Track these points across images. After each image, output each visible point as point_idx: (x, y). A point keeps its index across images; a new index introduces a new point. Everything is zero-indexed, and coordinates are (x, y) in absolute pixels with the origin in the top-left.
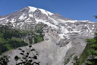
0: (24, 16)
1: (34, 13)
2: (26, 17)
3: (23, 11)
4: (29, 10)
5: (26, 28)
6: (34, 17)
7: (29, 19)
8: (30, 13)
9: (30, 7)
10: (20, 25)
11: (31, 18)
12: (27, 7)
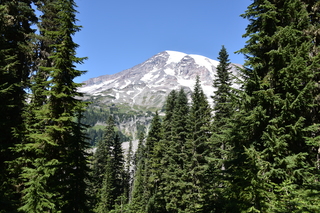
0: (154, 74)
1: (178, 65)
2: (157, 76)
3: (154, 63)
4: (167, 59)
5: (144, 102)
6: (176, 74)
7: (163, 79)
8: (169, 66)
9: (169, 52)
10: (132, 94)
11: (168, 77)
12: (164, 53)
